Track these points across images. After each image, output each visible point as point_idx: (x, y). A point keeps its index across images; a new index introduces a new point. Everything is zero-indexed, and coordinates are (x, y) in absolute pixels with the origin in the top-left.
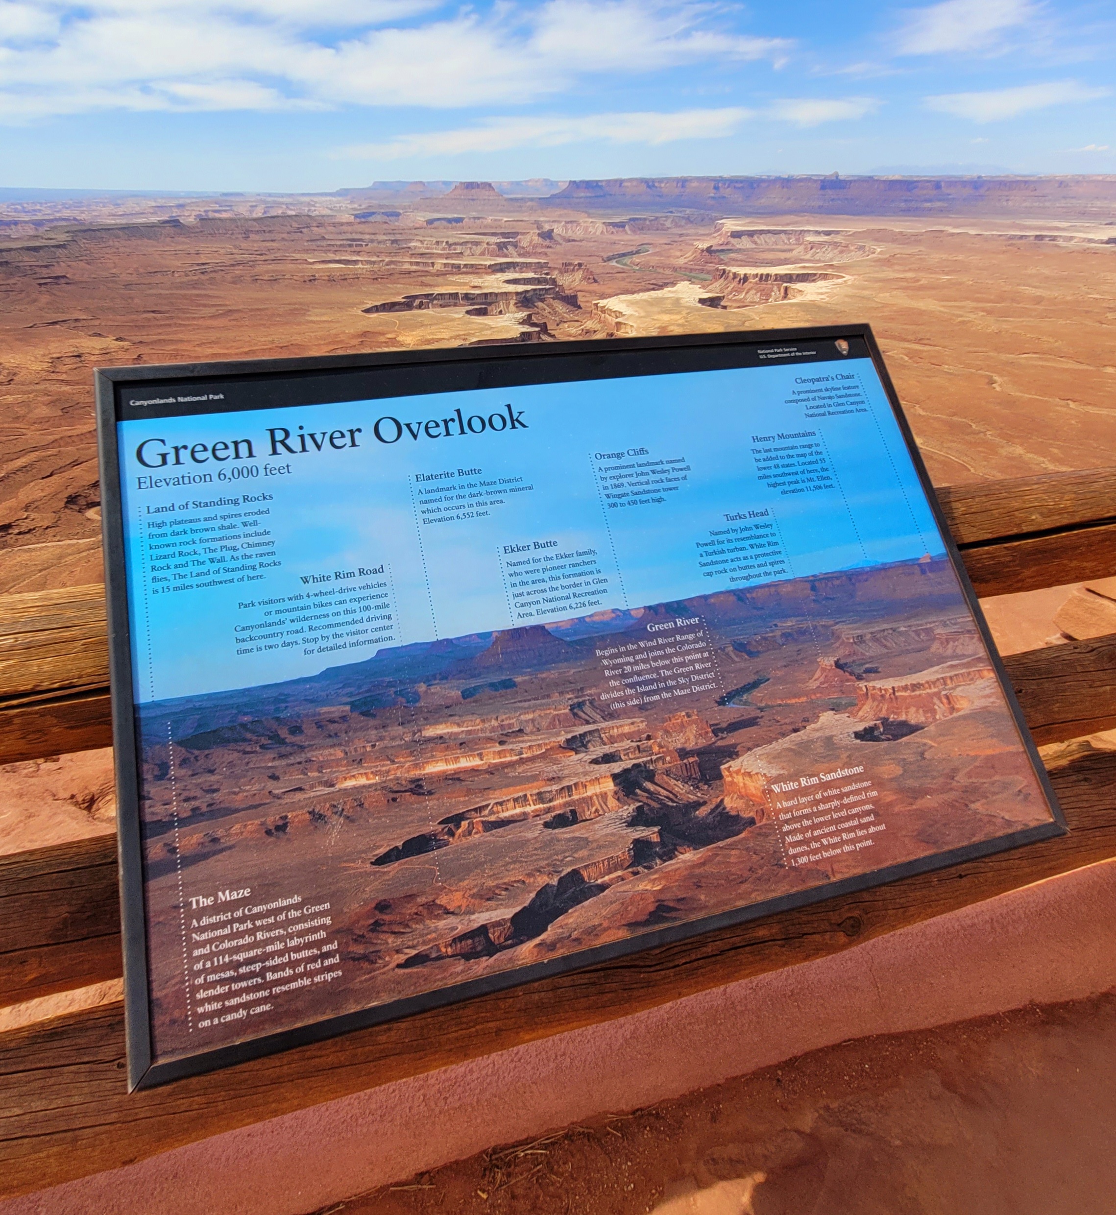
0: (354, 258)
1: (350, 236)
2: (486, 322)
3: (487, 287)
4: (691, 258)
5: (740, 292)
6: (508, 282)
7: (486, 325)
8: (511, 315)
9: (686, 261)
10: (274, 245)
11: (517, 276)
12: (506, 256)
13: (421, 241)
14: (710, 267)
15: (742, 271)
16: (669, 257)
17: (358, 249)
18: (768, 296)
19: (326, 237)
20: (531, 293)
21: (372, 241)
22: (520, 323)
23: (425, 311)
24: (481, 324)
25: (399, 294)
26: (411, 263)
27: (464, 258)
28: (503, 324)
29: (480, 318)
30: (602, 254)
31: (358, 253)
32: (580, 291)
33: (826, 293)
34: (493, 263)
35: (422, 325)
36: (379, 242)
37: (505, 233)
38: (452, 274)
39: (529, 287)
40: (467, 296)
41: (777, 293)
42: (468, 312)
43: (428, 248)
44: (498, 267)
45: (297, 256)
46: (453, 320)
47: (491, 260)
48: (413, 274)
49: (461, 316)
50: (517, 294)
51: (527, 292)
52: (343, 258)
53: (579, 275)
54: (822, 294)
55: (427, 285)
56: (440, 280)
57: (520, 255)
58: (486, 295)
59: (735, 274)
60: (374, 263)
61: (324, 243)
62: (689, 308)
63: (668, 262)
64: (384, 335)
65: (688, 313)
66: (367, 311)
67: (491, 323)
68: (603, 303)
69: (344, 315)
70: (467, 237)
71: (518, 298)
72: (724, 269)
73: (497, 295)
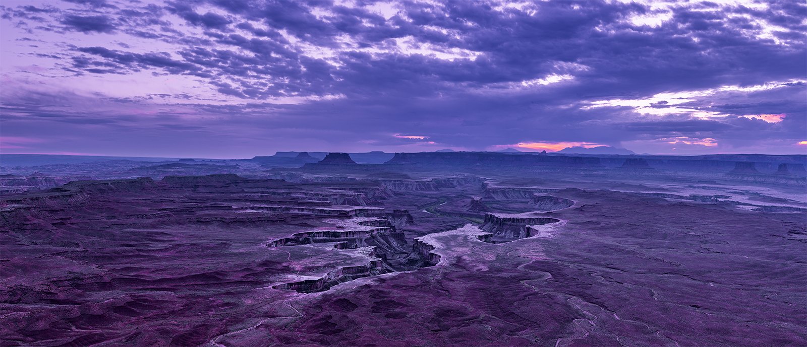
0: (263, 206)
1: (260, 190)
2: (347, 254)
3: (347, 228)
4: (470, 207)
5: (501, 232)
6: (361, 223)
7: (348, 256)
8: (363, 249)
9: (467, 209)
10: (211, 195)
11: (366, 219)
12: (359, 205)
13: (305, 194)
14: (482, 214)
15: (502, 216)
16: (457, 206)
17: (265, 199)
18: (519, 234)
19: (245, 190)
20: (375, 233)
21: (274, 193)
22: (369, 255)
23: (307, 245)
24: (344, 255)
25: (292, 233)
26: (299, 209)
27: (333, 206)
28: (358, 255)
29: (344, 250)
30: (417, 204)
31: (265, 202)
32: (405, 231)
33: (550, 232)
34: (351, 210)
35: (305, 256)
36: (279, 194)
37: (358, 189)
38: (325, 217)
39: (374, 228)
40: (335, 235)
41: (522, 232)
42: (336, 246)
43: (310, 199)
44: (354, 213)
45: (226, 204)
46: (326, 252)
47: (348, 207)
48: (301, 218)
49: (331, 249)
50: (367, 232)
51: (373, 231)
52: (255, 205)
53: (405, 219)
54: (548, 232)
55: (310, 226)
56: (317, 222)
57: (368, 205)
58: (347, 233)
59: (497, 218)
60: (275, 209)
61: (244, 195)
62: (473, 243)
63: (457, 210)
64: (280, 263)
65: (473, 247)
66: (270, 245)
67: (350, 254)
68: (421, 239)
69: (254, 248)
70: (334, 191)
71: (367, 236)
72: (491, 215)
73: (354, 233)
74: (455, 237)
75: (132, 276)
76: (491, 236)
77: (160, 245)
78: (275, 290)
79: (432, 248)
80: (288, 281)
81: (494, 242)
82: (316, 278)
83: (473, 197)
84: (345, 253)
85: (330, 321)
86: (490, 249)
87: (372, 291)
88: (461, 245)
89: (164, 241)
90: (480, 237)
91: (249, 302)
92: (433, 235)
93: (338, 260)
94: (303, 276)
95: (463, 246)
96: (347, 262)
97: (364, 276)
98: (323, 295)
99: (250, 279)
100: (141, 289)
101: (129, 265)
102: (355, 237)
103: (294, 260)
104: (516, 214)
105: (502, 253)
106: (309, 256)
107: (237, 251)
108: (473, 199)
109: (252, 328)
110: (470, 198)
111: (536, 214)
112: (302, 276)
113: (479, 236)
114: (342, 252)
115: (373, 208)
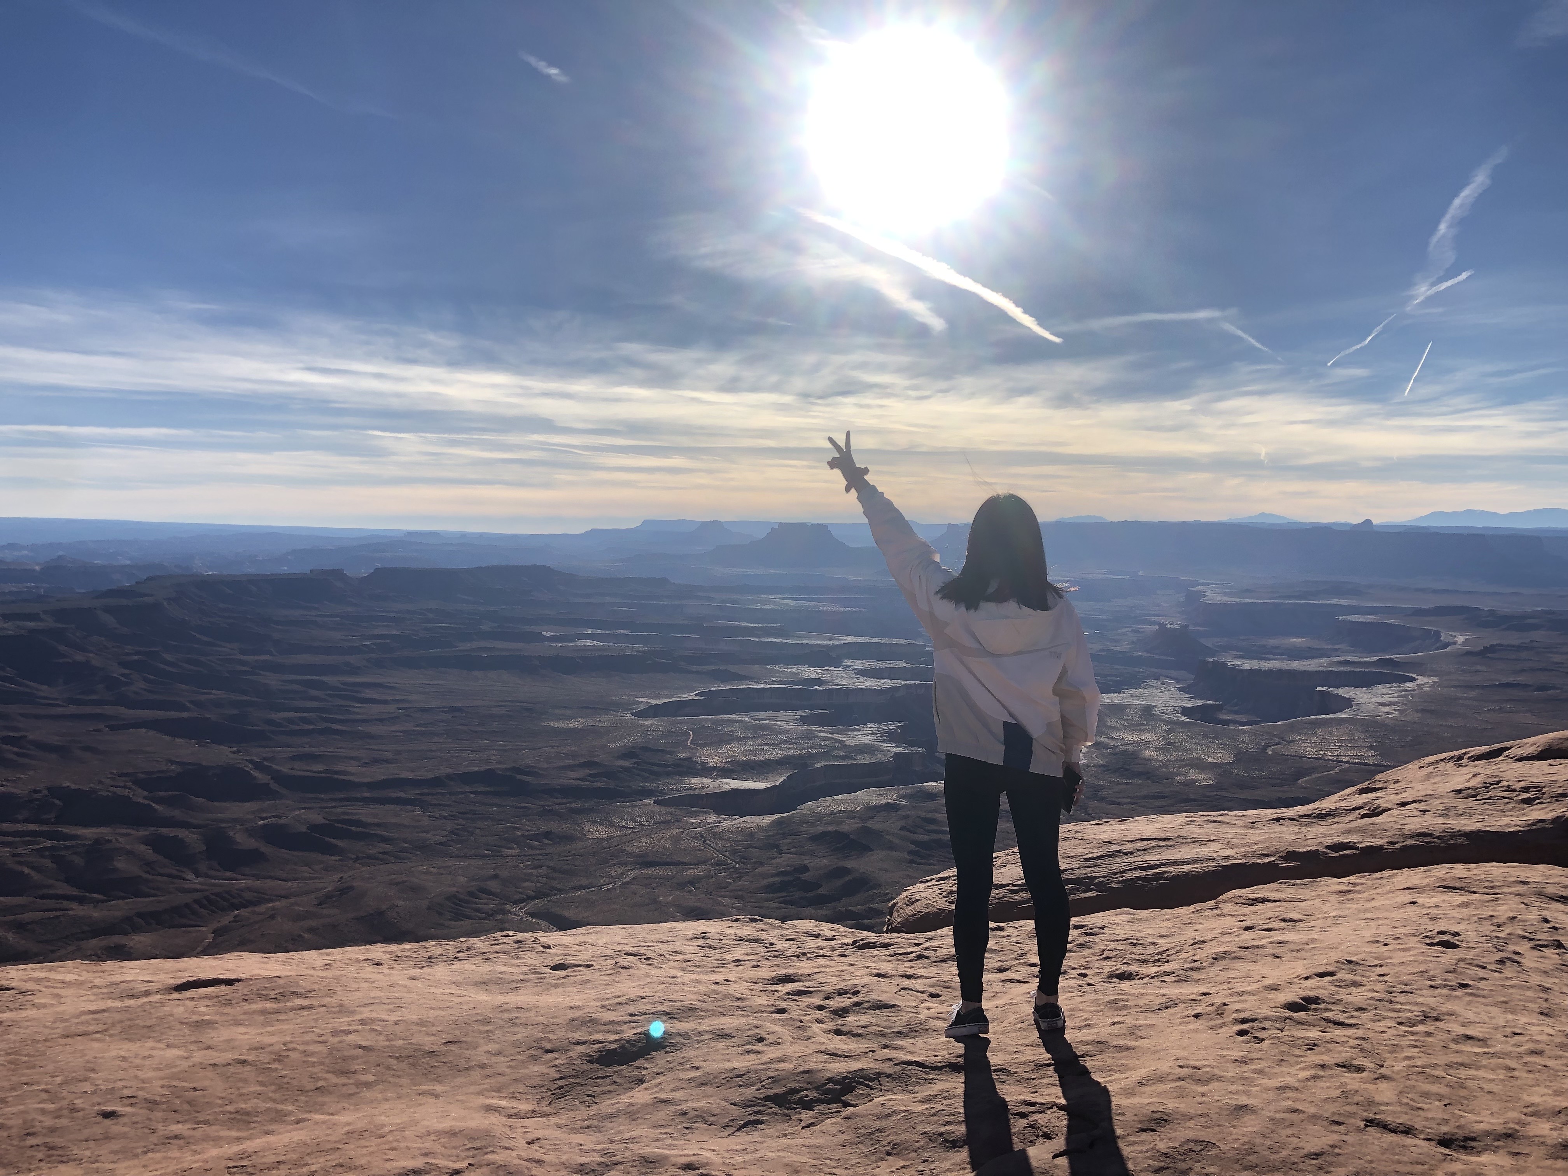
2: (836, 736)
3: (827, 682)
4: (1155, 644)
6: (863, 673)
7: (837, 740)
8: (875, 727)
9: (1147, 648)
10: (489, 609)
11: (874, 664)
12: (855, 634)
14: (1190, 658)
15: (1247, 665)
16: (1118, 640)
17: (621, 618)
18: (1296, 706)
19: (571, 599)
20: (902, 693)
22: (891, 740)
23: (733, 717)
24: (828, 739)
25: (691, 690)
27: (791, 635)
28: (863, 740)
29: (825, 729)
33: (1391, 704)
34: (836, 643)
35: (730, 739)
36: (655, 608)
38: (772, 658)
39: (899, 683)
40: (798, 695)
41: (1306, 704)
42: (804, 720)
43: (731, 619)
44: (845, 651)
45: (526, 629)
46: (782, 731)
47: (831, 639)
48: (712, 659)
49: (792, 725)
50: (881, 692)
51: (894, 689)
54: (1384, 704)
55: (734, 676)
56: (753, 668)
57: (878, 633)
58: (832, 692)
59: (1233, 668)
60: (648, 639)
62: (1168, 722)
63: (1118, 649)
64: (671, 753)
65: (1169, 731)
66: (640, 714)
67: (842, 737)
69: (604, 721)
70: (792, 603)
71: (881, 699)
72: (1214, 662)
73: (847, 693)
75: (319, 772)
76: (1219, 708)
77: (375, 710)
78: (663, 809)
80: (690, 789)
81: (1227, 723)
82: (761, 785)
83: (1163, 620)
84: (830, 735)
85: (805, 877)
86: (1217, 738)
87: (906, 817)
88: (1135, 727)
89: (385, 702)
90: (1185, 711)
91: (597, 832)
93: (811, 748)
94: (728, 781)
95: (1144, 730)
96: (835, 752)
97: (880, 785)
98: (779, 822)
99: (599, 785)
100: (341, 800)
101: (307, 749)
102: (852, 700)
103: (703, 746)
104: (1286, 662)
105: (1251, 748)
106: (739, 740)
107: (561, 725)
108: (1162, 626)
109: (611, 886)
110: (1154, 623)
111: (1346, 663)
112: (725, 781)
113: (1183, 708)
114: (822, 732)
115: (895, 641)
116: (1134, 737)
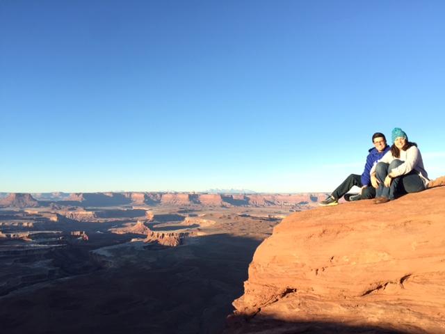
2: (27, 266)
3: (26, 247)
8: (42, 261)
11: (45, 240)
12: (38, 230)
20: (54, 249)
22: (48, 265)
28: (38, 266)
30: (92, 227)
40: (15, 252)
42: (15, 261)
44: (34, 236)
49: (11, 264)
50: (46, 249)
51: (52, 248)
58: (27, 251)
59: (158, 234)
65: (139, 254)
67: (30, 266)
68: (94, 251)
71: (46, 252)
73: (33, 251)
74: (124, 248)
79: (104, 256)
84: (24, 266)
88: (129, 254)
92: (105, 248)
93: (17, 271)
95: (131, 254)
96: (27, 272)
97: (42, 281)
102: (35, 253)
104: (172, 231)
114: (22, 265)
116: (128, 257)
